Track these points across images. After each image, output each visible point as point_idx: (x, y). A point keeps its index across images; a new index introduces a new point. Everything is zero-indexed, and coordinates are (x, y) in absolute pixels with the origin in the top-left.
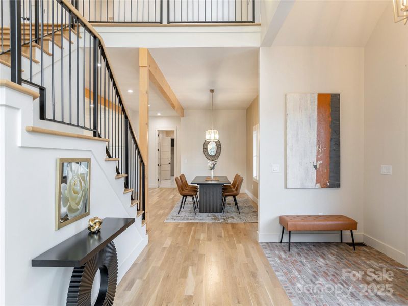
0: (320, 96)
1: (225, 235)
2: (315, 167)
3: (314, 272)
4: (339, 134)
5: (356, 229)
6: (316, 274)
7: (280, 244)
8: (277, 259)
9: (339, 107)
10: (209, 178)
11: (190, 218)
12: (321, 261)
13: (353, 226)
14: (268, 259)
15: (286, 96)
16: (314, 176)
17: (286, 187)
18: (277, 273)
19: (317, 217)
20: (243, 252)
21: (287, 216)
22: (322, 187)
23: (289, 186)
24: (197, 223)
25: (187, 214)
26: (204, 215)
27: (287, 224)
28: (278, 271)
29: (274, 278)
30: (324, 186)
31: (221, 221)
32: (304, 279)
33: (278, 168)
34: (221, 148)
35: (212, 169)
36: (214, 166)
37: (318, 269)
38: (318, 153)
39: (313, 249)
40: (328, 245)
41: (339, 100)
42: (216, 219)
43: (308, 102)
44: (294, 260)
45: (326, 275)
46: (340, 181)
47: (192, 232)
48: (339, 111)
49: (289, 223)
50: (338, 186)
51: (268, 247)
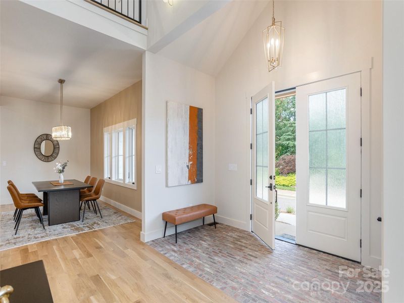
0: (191, 108)
1: (103, 244)
2: (188, 166)
3: (207, 254)
4: (202, 140)
5: (216, 213)
6: (210, 255)
7: (164, 239)
8: (173, 253)
9: (202, 119)
10: (57, 183)
11: (39, 236)
12: (205, 244)
13: (214, 210)
14: (166, 255)
15: (167, 103)
16: (187, 175)
17: (167, 186)
18: (184, 266)
19: (192, 208)
20: (139, 257)
21: (170, 212)
22: (192, 183)
23: (170, 185)
24: (56, 240)
25: (31, 231)
26: (59, 227)
27: (175, 219)
28: (183, 264)
29: (185, 271)
30: (193, 182)
31: (86, 230)
32: (205, 263)
33: (161, 169)
34: (59, 148)
35: (61, 171)
36: (64, 168)
37: (207, 251)
38: (190, 155)
39: (191, 236)
40: (197, 229)
41: (202, 113)
42: (77, 229)
43: (184, 111)
44: (186, 249)
45: (216, 254)
46: (202, 177)
47: (57, 253)
48: (202, 122)
49: (176, 218)
50: (202, 181)
51: (156, 245)
